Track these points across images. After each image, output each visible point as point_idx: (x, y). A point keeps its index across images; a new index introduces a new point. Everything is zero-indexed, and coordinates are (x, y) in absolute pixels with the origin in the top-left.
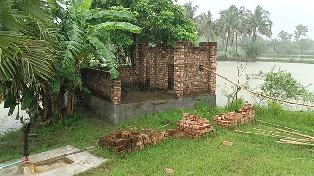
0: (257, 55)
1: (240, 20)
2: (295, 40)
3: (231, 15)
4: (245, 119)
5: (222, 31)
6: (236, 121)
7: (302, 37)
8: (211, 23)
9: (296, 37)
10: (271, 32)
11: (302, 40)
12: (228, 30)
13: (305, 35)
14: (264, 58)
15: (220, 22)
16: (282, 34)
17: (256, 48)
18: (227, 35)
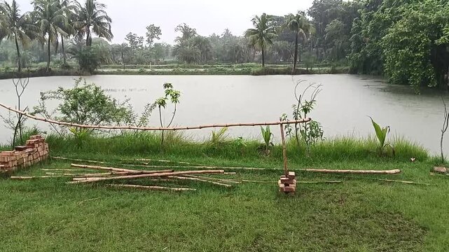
0: (96, 65)
1: (65, 14)
2: (148, 46)
3: (50, 6)
4: (31, 157)
5: (38, 31)
6: (15, 163)
7: (155, 41)
8: (19, 17)
9: (148, 41)
10: (111, 33)
11: (156, 45)
12: (47, 29)
13: (159, 38)
14: (105, 70)
15: (33, 16)
16: (131, 37)
17: (93, 56)
18: (47, 36)
